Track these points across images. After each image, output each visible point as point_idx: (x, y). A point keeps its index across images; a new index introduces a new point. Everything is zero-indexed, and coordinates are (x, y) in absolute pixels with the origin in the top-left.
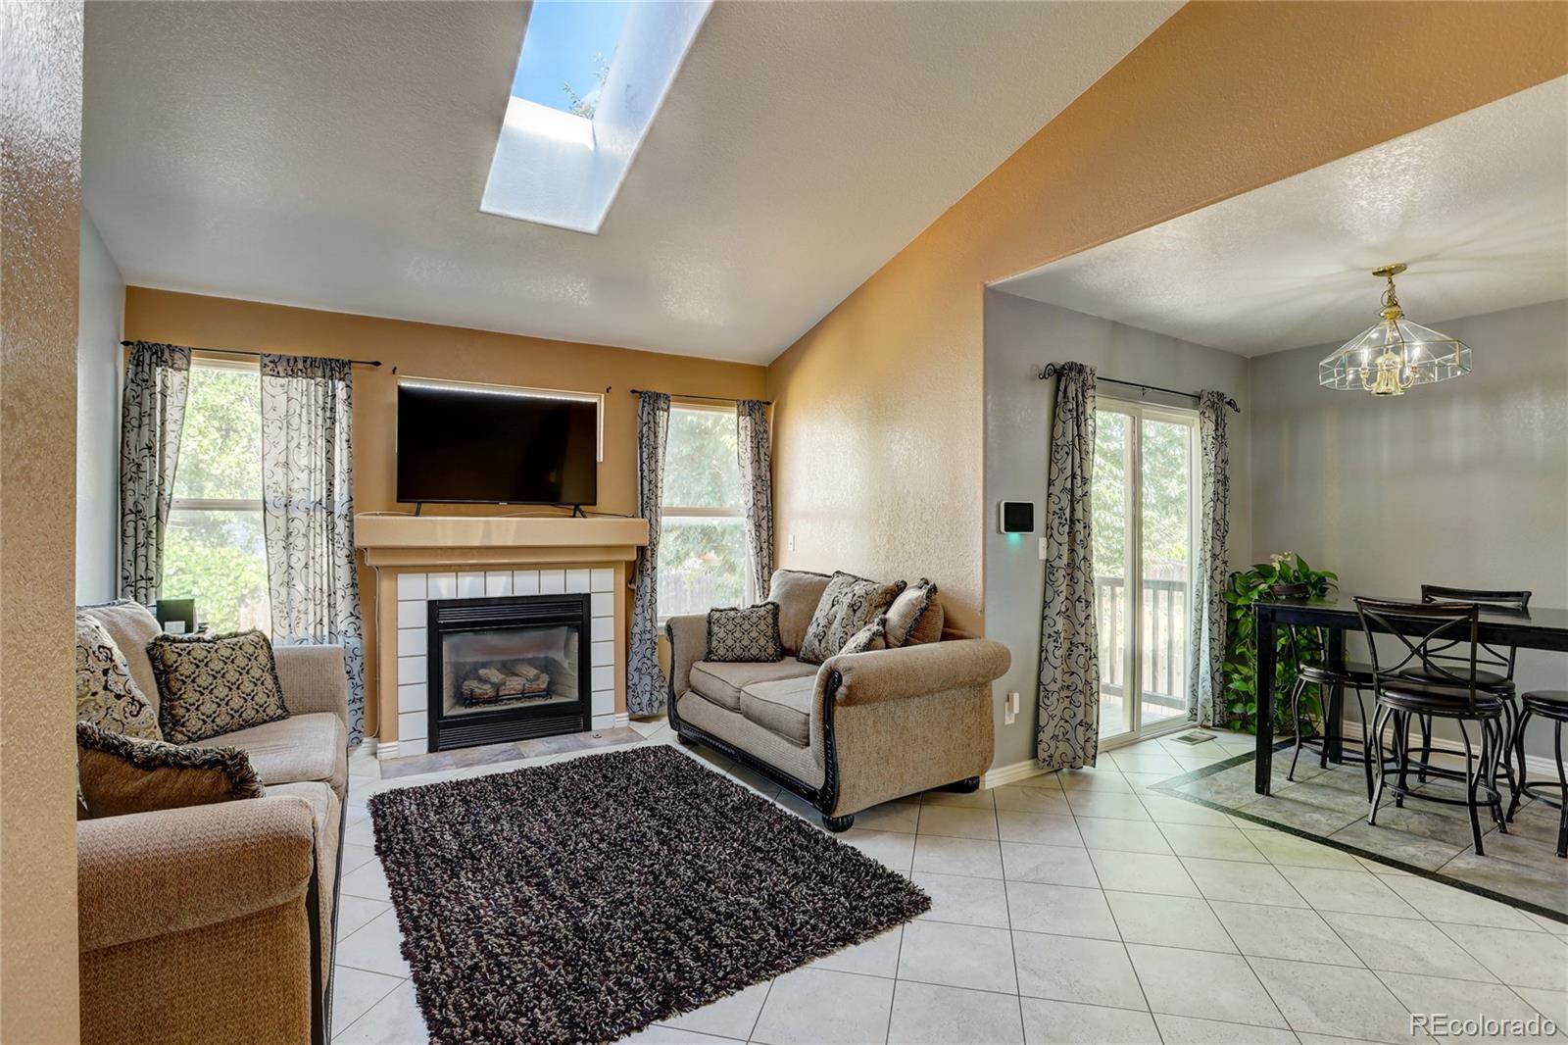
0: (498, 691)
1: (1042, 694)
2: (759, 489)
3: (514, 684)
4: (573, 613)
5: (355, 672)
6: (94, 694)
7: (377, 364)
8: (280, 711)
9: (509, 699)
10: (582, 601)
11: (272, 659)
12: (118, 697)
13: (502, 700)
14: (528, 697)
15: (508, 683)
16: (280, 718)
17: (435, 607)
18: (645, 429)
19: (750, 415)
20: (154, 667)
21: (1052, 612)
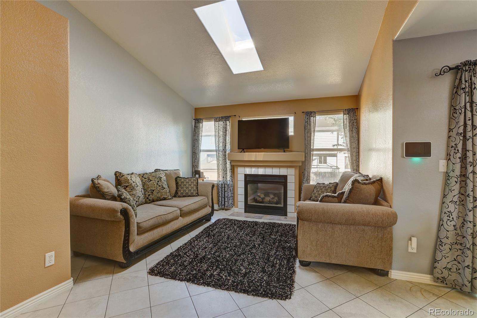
0: (263, 200)
1: (439, 243)
2: (352, 141)
3: (268, 199)
4: (283, 180)
5: (231, 190)
6: (154, 185)
7: (235, 116)
8: (197, 195)
9: (266, 203)
10: (285, 177)
11: (198, 183)
12: (159, 186)
13: (264, 203)
14: (272, 203)
15: (266, 198)
16: (196, 196)
17: (246, 176)
18: (306, 123)
19: (348, 114)
20: (176, 182)
21: (447, 200)
